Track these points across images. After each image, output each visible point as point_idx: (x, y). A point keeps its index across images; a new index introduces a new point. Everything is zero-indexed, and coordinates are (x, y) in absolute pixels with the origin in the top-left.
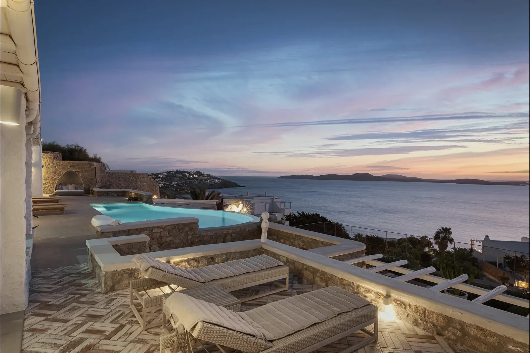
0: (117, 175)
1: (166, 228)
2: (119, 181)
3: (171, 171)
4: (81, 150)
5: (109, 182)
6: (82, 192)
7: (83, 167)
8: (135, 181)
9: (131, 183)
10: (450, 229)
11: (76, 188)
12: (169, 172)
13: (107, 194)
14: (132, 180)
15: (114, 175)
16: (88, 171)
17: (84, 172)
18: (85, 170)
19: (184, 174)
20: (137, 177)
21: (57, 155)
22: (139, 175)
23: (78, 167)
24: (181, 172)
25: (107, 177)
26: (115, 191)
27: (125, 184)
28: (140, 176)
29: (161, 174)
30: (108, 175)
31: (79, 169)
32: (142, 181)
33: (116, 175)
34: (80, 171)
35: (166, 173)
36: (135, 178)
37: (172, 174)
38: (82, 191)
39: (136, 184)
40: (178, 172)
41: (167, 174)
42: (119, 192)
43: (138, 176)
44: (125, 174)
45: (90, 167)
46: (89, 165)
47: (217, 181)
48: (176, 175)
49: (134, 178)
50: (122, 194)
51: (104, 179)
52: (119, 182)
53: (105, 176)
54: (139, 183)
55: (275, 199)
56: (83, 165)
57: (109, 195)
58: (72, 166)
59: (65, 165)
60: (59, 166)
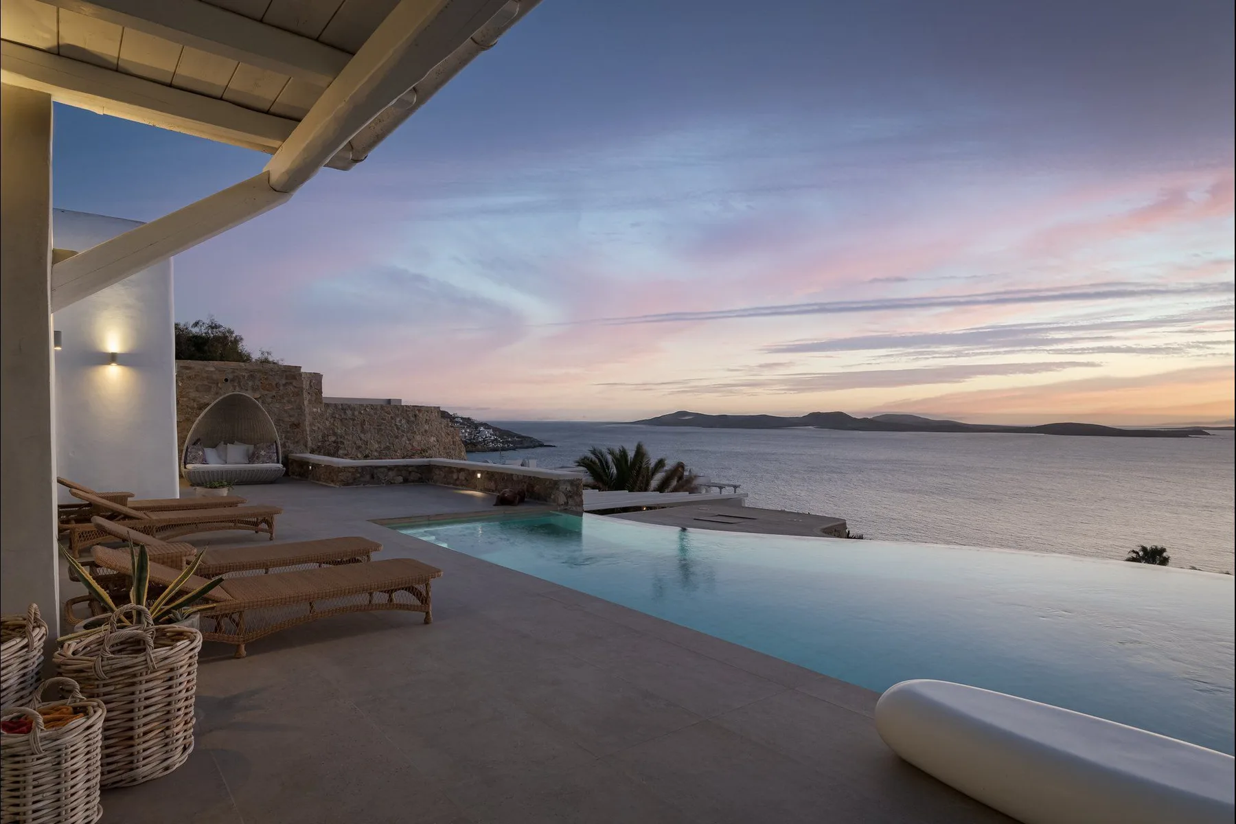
0: (356, 413)
2: (363, 431)
5: (335, 434)
6: (278, 470)
7: (266, 382)
8: (408, 432)
9: (397, 437)
10: (1163, 550)
11: (252, 458)
14: (398, 429)
15: (349, 412)
16: (283, 396)
17: (270, 400)
18: (274, 393)
20: (412, 419)
22: (417, 412)
23: (251, 383)
25: (327, 419)
26: (396, 466)
27: (379, 443)
28: (421, 415)
30: (330, 411)
31: (256, 390)
32: (426, 431)
33: (353, 414)
36: (408, 422)
38: (278, 466)
39: (409, 440)
43: (415, 416)
44: (379, 407)
45: (291, 383)
47: (486, 434)
49: (403, 421)
51: (319, 425)
52: (362, 436)
53: (322, 415)
54: (418, 438)
56: (266, 379)
57: (378, 478)
58: (233, 380)
59: (207, 378)
60: (189, 378)
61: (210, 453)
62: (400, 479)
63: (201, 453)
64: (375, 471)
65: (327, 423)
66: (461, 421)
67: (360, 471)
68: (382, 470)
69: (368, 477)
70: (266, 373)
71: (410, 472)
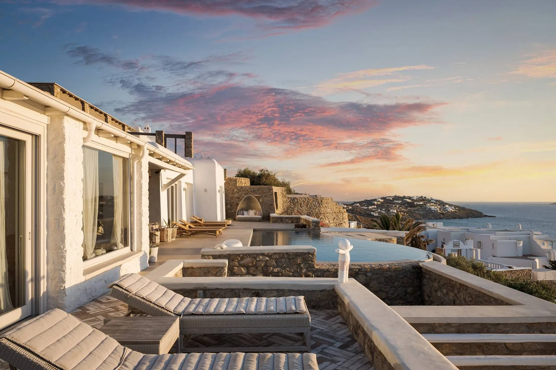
1: (273, 256)
3: (388, 197)
4: (269, 175)
6: (260, 218)
7: (263, 191)
11: (255, 214)
12: (386, 197)
13: (282, 220)
16: (267, 196)
17: (264, 197)
18: (265, 195)
19: (404, 200)
21: (244, 181)
23: (258, 192)
24: (400, 197)
25: (288, 202)
26: (289, 217)
28: (324, 201)
29: (375, 200)
30: (289, 200)
31: (260, 194)
32: (326, 207)
34: (260, 196)
35: (382, 198)
36: (318, 203)
37: (389, 200)
38: (260, 216)
40: (396, 198)
41: (383, 200)
42: (293, 218)
43: (321, 201)
44: (307, 198)
45: (270, 192)
46: (269, 189)
47: (450, 209)
48: (394, 201)
49: (316, 203)
50: (296, 221)
51: (285, 205)
53: (286, 201)
55: (535, 234)
56: (263, 190)
57: (283, 221)
58: (253, 191)
59: (247, 191)
60: (242, 191)
61: (245, 213)
62: (290, 221)
63: (242, 212)
64: (282, 219)
65: (288, 204)
66: (435, 202)
67: (278, 218)
68: (284, 218)
69: (280, 221)
70: (262, 189)
71: (293, 219)
